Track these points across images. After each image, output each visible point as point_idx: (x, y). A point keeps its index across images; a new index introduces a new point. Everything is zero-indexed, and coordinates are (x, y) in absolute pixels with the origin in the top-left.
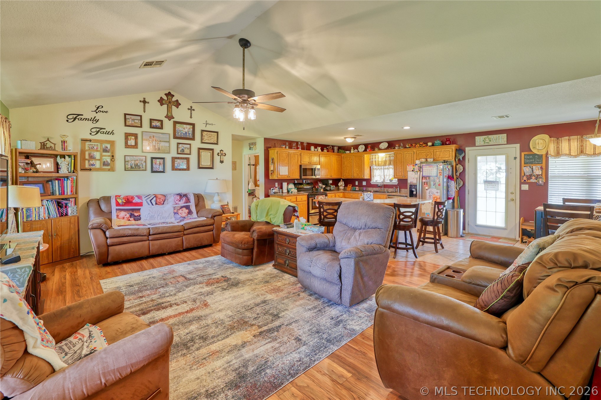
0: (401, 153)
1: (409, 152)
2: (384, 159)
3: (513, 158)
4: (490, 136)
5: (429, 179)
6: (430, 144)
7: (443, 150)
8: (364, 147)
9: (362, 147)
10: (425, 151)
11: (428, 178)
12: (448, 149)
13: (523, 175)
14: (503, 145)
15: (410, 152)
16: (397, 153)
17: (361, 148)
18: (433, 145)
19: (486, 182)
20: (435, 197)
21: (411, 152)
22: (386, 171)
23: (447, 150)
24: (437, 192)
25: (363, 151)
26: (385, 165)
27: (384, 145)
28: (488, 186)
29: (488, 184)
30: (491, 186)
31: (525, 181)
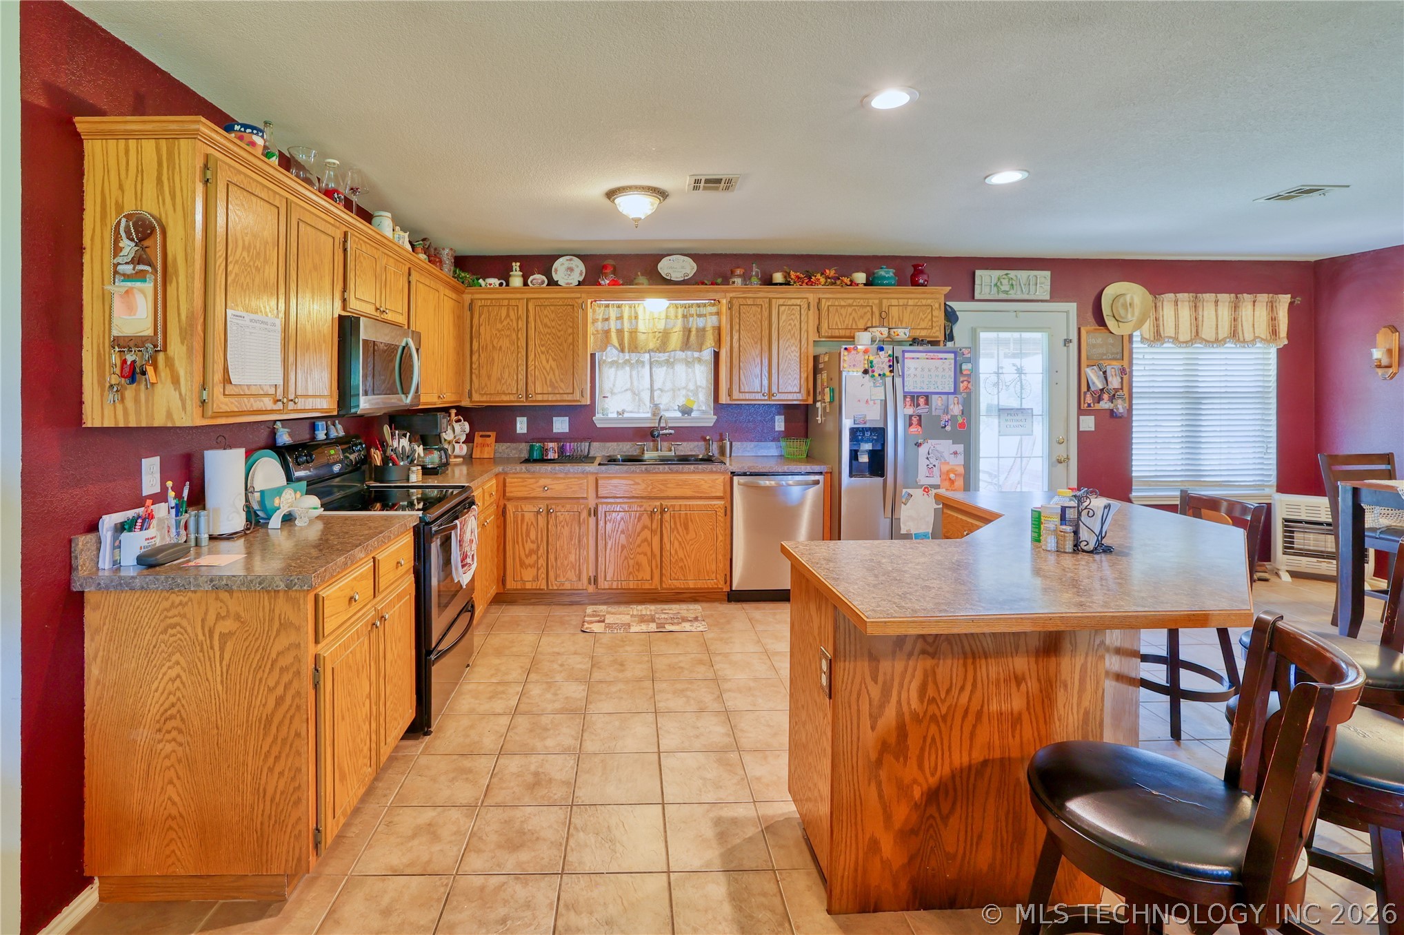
0: (759, 302)
1: (790, 302)
2: (661, 326)
3: (1062, 343)
4: (1012, 273)
5: (927, 403)
6: (860, 277)
7: (911, 302)
8: (579, 268)
9: (567, 264)
10: (850, 301)
11: (922, 401)
12: (929, 302)
13: (1084, 388)
14: (1040, 304)
15: (793, 302)
16: (742, 301)
17: (568, 272)
18: (869, 283)
19: (1003, 412)
20: (948, 472)
21: (798, 302)
22: (660, 373)
23: (924, 302)
24: (955, 453)
25: (580, 283)
26: (663, 347)
27: (677, 267)
28: (1009, 423)
29: (1009, 417)
30: (1015, 423)
31: (1089, 405)
